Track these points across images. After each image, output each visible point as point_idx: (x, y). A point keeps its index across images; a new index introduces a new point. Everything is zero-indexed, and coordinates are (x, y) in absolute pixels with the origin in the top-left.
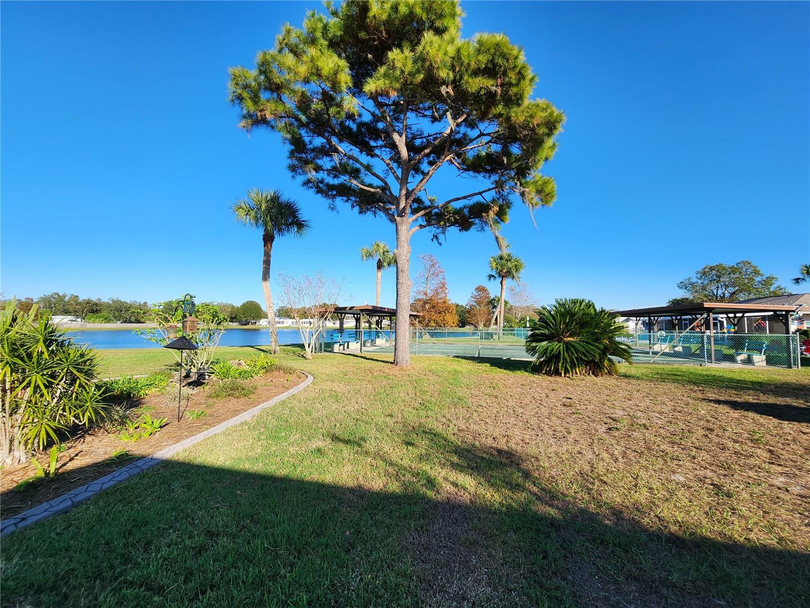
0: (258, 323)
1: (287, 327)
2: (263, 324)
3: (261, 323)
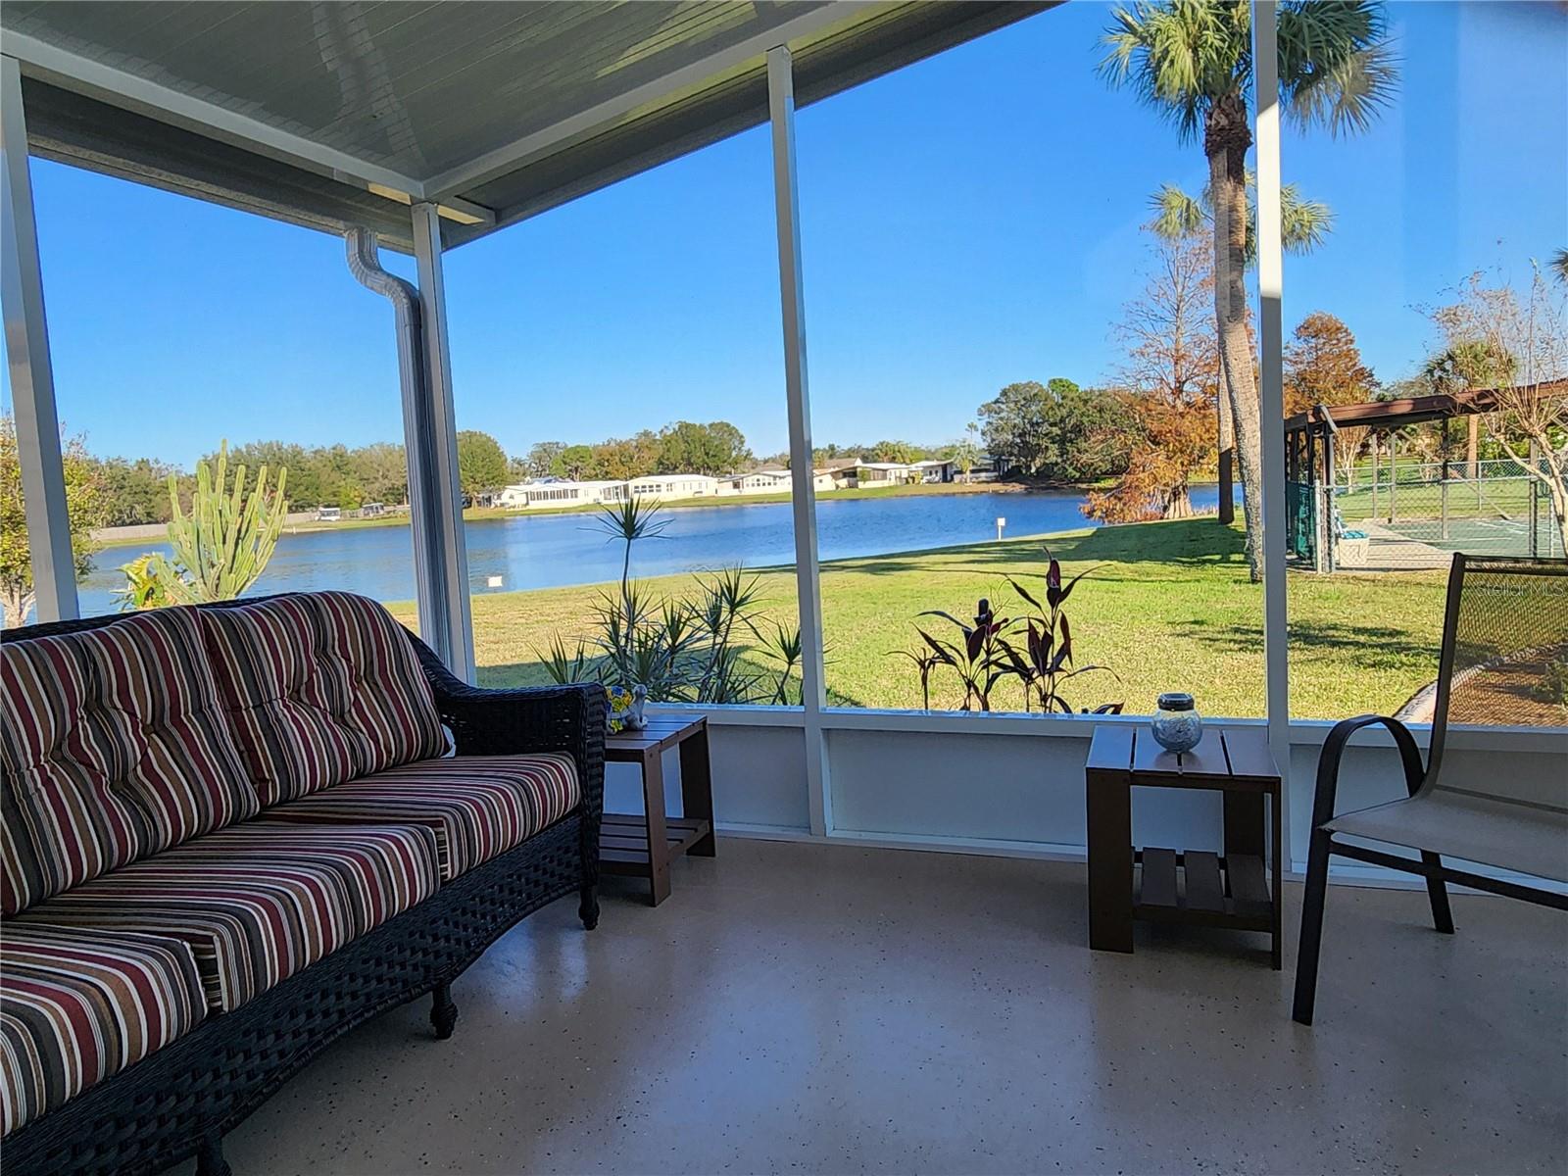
0: (496, 501)
1: (586, 508)
2: (512, 502)
3: (505, 498)
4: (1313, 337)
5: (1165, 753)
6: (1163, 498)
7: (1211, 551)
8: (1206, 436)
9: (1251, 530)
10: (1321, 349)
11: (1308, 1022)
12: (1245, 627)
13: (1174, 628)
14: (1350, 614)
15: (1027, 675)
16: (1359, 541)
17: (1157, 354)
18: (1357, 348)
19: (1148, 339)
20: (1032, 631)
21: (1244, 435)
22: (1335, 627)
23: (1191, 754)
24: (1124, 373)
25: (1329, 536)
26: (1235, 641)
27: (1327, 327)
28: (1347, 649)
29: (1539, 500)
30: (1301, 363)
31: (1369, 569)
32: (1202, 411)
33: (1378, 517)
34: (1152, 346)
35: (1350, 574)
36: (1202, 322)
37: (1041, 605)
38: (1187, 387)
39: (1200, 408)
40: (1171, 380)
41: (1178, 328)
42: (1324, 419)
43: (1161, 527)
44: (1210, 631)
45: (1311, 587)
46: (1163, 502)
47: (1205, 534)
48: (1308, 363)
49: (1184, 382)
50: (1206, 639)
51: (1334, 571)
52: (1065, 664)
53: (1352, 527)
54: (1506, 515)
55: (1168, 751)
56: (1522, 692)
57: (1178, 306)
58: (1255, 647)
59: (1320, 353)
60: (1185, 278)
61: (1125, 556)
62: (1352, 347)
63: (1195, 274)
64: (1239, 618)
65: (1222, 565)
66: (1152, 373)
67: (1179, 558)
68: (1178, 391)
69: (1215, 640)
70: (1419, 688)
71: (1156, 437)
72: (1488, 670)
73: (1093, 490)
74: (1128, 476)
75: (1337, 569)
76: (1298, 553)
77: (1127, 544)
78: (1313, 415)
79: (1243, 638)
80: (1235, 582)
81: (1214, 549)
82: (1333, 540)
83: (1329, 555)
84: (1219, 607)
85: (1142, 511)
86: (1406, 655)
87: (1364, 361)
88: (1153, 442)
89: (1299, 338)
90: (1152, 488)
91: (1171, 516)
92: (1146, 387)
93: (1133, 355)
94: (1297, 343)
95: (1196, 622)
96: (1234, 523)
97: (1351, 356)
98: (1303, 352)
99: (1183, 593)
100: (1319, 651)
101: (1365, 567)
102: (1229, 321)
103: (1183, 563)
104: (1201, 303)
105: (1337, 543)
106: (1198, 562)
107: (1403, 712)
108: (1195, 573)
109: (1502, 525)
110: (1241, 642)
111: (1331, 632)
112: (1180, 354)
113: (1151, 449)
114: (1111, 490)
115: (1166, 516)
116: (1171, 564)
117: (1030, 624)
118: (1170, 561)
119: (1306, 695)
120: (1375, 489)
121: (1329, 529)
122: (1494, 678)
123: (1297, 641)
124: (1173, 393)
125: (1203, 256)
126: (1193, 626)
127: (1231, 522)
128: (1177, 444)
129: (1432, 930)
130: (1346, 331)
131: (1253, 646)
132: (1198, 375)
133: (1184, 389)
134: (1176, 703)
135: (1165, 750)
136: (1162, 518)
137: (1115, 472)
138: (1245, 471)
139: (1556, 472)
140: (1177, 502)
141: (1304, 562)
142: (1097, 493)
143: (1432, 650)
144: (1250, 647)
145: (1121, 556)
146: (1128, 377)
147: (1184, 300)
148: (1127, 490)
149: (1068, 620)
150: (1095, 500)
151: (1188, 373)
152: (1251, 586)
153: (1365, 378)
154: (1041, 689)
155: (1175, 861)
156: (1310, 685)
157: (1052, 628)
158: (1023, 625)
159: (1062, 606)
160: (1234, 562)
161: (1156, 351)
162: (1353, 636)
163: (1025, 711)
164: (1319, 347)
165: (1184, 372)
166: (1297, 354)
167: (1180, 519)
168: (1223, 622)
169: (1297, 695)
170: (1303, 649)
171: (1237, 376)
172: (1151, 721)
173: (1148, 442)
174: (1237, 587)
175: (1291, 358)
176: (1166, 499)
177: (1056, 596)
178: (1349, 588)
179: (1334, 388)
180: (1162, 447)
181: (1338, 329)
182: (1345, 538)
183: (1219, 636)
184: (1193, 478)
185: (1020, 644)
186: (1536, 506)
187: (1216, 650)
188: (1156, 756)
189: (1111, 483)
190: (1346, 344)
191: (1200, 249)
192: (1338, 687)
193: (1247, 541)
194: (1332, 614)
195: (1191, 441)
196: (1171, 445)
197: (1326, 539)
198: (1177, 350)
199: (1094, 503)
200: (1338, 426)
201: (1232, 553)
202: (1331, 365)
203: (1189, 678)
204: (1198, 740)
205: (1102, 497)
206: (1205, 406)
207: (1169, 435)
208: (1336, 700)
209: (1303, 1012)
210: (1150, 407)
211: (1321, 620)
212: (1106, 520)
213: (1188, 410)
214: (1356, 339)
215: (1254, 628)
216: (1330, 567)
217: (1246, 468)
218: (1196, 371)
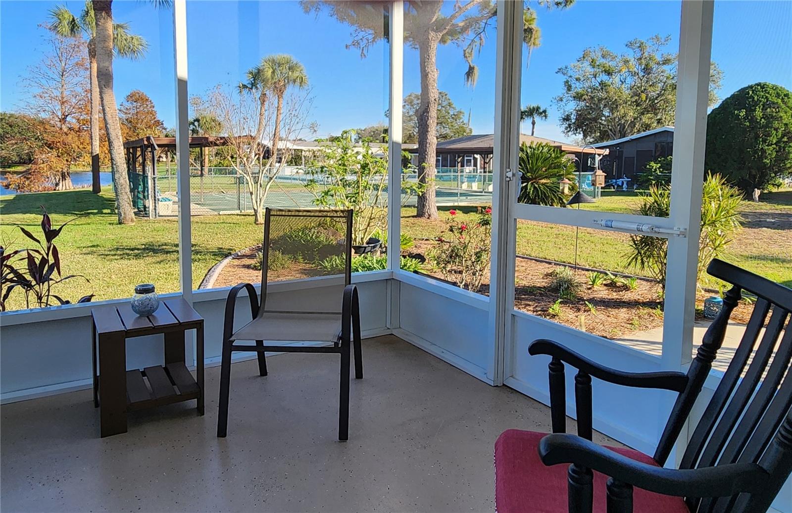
4: (135, 102)
5: (139, 318)
6: (55, 178)
7: (91, 208)
8: (81, 146)
9: (118, 197)
10: (138, 108)
11: (225, 435)
12: (121, 247)
13: (82, 250)
14: (171, 237)
15: (27, 285)
16: (168, 203)
17: (50, 98)
18: (155, 110)
19: (44, 88)
20: (31, 259)
21: (114, 147)
22: (166, 245)
23: (153, 315)
24: (29, 106)
25: (155, 200)
26: (118, 255)
27: (142, 98)
28: (174, 255)
29: (240, 185)
30: (129, 114)
31: (173, 216)
32: (78, 133)
33: (171, 191)
34: (46, 93)
35: (166, 218)
36: (76, 84)
37: (40, 240)
38: (68, 119)
39: (77, 131)
40: (60, 114)
41: (62, 86)
42: (152, 143)
43: (59, 195)
44: (101, 250)
45: (149, 225)
46: (56, 181)
47: (86, 199)
48: (133, 114)
49: (67, 116)
50: (102, 255)
51: (158, 217)
52: (54, 275)
53: (164, 196)
54: (224, 192)
55: (140, 316)
56: (248, 267)
57: (63, 73)
58: (129, 257)
59: (138, 110)
60: (67, 59)
61: (39, 211)
62: (153, 109)
63: (72, 58)
64: (117, 243)
65: (99, 215)
66: (47, 108)
67: (73, 212)
68: (63, 120)
69: (107, 255)
70: (208, 270)
71: (51, 144)
72: (233, 258)
73: (9, 172)
74: (33, 166)
75: (159, 216)
76: (138, 208)
77: (38, 204)
78: (147, 141)
79: (121, 253)
80: (110, 224)
81: (92, 207)
82: (157, 202)
83: (155, 209)
84: (104, 237)
85: (41, 186)
86: (200, 255)
87: (159, 117)
88: (48, 147)
89: (128, 101)
90: (49, 173)
91: (60, 189)
92: (43, 115)
93: (35, 96)
94: (127, 104)
95: (93, 246)
96: (101, 193)
97: (153, 113)
98: (130, 108)
99: (81, 231)
100: (161, 257)
101: (172, 215)
102: (105, 87)
103: (76, 214)
104: (76, 74)
105: (158, 203)
106: (85, 214)
107: (205, 281)
108: (84, 220)
109: (222, 195)
110: (121, 255)
111: (164, 247)
112: (64, 100)
113: (48, 151)
114: (21, 173)
115: (57, 189)
116: (70, 215)
117: (28, 254)
118: (69, 213)
119: (160, 278)
120: (170, 178)
121: (155, 197)
122: (236, 262)
123: (149, 252)
124: (60, 121)
125: (77, 49)
126: (92, 248)
127: (99, 193)
128: (64, 149)
129: (259, 376)
130: (150, 101)
131: (128, 256)
132: (75, 113)
133: (67, 120)
134: (145, 290)
135: (139, 315)
136: (55, 190)
137: (22, 162)
138: (114, 166)
139: (250, 175)
140: (64, 182)
141: (141, 213)
142: (12, 174)
143: (210, 252)
144: (127, 257)
145: (37, 211)
146: (32, 108)
147: (66, 71)
148: (32, 174)
149: (58, 249)
150: (11, 178)
151: (69, 111)
152: (119, 226)
153: (160, 125)
154: (38, 293)
155: (141, 375)
156: (161, 273)
157: (48, 255)
158: (24, 254)
159: (55, 241)
160: (106, 214)
161: (49, 96)
162: (174, 248)
163: (26, 309)
164: (138, 107)
165: (67, 110)
166: (127, 109)
167: (66, 191)
168: (109, 245)
169: (156, 278)
170: (153, 256)
171: (110, 116)
172: (132, 300)
173: (46, 147)
174: (111, 227)
175: (124, 111)
176: (58, 180)
177: (51, 234)
178: (168, 225)
179: (146, 128)
180: (54, 150)
181: (147, 100)
182: (161, 201)
183: (109, 253)
184: (73, 168)
185: (22, 266)
186: (239, 188)
187: (108, 260)
188: (133, 320)
189: (20, 169)
190: (151, 107)
191: (75, 45)
192: (174, 273)
193: (116, 203)
194: (163, 238)
195: (72, 148)
196: (60, 150)
197: (153, 202)
198: (63, 98)
199: (9, 180)
200: (158, 147)
201: (103, 209)
202: (144, 117)
203: (97, 276)
204: (156, 309)
205: (16, 177)
206: (79, 131)
207: (58, 144)
208: (175, 279)
209: (222, 432)
210: (46, 127)
211: (158, 241)
212: (19, 191)
213: (69, 131)
214: (155, 106)
215: (126, 248)
216: (156, 215)
217: (115, 165)
218: (73, 110)
